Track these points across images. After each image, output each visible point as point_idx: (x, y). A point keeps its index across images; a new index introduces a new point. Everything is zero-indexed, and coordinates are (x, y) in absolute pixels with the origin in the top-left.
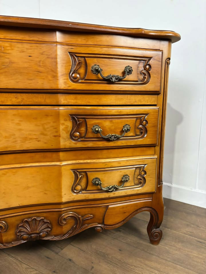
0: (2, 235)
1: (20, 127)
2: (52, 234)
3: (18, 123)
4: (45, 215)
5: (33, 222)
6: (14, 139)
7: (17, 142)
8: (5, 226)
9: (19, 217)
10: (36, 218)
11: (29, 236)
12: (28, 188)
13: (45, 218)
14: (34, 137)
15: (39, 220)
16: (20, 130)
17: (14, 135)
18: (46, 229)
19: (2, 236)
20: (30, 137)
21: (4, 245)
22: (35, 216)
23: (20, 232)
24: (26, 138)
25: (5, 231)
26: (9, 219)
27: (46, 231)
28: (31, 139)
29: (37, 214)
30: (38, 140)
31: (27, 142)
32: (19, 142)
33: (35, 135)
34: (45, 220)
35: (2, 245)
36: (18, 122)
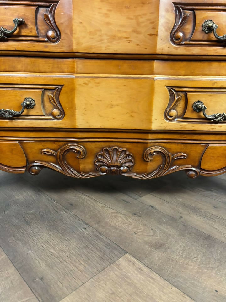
0: (80, 162)
1: (107, 20)
2: (134, 171)
3: (106, 14)
4: (128, 146)
5: (114, 152)
6: (100, 36)
7: (103, 41)
8: (83, 151)
9: (99, 144)
10: (117, 148)
11: (109, 169)
12: (112, 106)
13: (128, 149)
14: (125, 35)
15: (120, 150)
16: (108, 24)
17: (100, 30)
18: (127, 164)
19: (79, 164)
20: (120, 35)
21: (81, 174)
22: (116, 146)
23: (99, 161)
24: (114, 36)
25: (83, 157)
26: (88, 144)
27: (128, 166)
28: (120, 38)
29: (119, 144)
30: (129, 40)
31: (115, 42)
32: (106, 41)
33: (125, 32)
34: (128, 153)
35: (79, 174)
36: (106, 12)
